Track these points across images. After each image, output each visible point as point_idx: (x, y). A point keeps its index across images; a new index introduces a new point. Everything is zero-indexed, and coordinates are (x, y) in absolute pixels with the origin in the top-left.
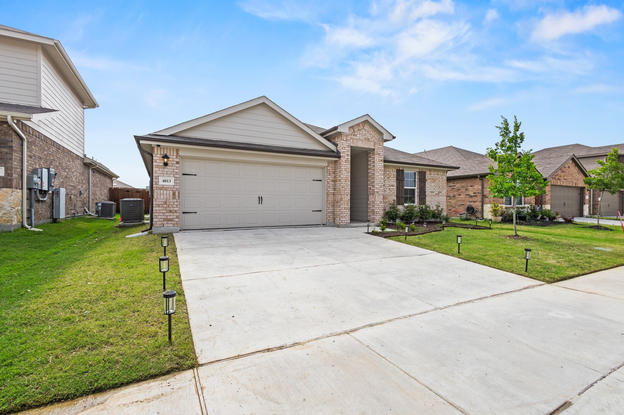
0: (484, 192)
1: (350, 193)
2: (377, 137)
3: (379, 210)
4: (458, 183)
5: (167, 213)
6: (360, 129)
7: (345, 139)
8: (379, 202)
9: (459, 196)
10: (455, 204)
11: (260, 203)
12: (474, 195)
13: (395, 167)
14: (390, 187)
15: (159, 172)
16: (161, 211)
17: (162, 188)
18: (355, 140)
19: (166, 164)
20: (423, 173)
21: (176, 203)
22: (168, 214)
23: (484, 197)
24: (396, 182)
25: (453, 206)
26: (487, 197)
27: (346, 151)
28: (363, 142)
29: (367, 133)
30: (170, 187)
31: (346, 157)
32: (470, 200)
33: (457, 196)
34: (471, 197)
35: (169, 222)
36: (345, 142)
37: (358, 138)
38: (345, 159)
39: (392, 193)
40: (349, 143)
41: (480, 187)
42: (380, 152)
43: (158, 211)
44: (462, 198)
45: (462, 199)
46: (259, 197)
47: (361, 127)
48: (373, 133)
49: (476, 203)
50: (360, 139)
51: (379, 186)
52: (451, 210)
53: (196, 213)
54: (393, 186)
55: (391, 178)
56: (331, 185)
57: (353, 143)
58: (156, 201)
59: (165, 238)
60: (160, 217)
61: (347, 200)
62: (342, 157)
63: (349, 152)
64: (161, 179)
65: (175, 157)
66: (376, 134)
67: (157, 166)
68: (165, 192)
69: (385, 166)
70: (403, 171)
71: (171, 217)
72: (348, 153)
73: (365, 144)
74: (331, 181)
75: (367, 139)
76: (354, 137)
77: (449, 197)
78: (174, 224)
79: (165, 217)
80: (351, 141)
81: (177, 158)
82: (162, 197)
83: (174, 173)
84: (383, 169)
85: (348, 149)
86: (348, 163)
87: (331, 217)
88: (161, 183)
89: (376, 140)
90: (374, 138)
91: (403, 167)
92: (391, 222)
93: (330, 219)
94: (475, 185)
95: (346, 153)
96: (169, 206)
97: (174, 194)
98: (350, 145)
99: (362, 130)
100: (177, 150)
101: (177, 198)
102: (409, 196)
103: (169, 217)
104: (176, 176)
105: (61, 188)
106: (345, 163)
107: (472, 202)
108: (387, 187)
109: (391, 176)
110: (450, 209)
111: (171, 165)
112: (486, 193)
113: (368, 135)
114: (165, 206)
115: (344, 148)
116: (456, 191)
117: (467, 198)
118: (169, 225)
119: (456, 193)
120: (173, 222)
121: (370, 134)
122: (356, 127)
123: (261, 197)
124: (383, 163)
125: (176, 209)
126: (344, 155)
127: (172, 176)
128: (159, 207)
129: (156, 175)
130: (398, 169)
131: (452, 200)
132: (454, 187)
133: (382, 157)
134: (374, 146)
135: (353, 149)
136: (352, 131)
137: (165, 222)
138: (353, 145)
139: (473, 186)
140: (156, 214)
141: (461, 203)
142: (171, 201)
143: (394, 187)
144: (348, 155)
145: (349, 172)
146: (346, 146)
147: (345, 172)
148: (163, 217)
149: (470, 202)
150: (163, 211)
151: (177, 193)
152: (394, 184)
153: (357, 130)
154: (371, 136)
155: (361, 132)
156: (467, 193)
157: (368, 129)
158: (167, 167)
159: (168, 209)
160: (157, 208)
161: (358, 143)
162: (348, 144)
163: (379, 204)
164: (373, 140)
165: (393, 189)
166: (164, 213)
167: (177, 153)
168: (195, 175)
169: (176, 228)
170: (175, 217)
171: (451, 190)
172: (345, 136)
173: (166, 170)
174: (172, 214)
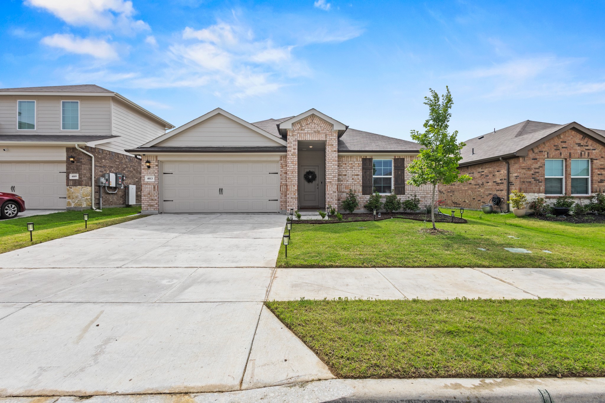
0: (510, 178)
1: (297, 184)
2: (329, 128)
3: (332, 200)
4: (486, 168)
5: (150, 200)
6: (308, 123)
7: (291, 135)
8: (332, 192)
9: (487, 184)
10: (484, 193)
11: (221, 193)
12: (500, 182)
13: (360, 156)
14: (353, 177)
15: (145, 173)
16: (146, 200)
17: (147, 184)
18: (302, 135)
19: (149, 167)
20: (400, 160)
21: (155, 194)
22: (150, 202)
23: (511, 185)
24: (361, 171)
25: (481, 196)
26: (513, 184)
27: (293, 145)
28: (312, 135)
29: (317, 126)
30: (152, 183)
31: (293, 151)
32: (497, 189)
33: (485, 184)
34: (498, 184)
35: (152, 207)
36: (292, 137)
37: (306, 132)
38: (292, 153)
39: (356, 183)
40: (296, 137)
41: (506, 172)
42: (332, 143)
43: (145, 200)
44: (489, 185)
45: (489, 187)
46: (220, 189)
47: (310, 120)
48: (325, 125)
49: (503, 192)
50: (308, 133)
51: (332, 176)
52: (480, 201)
53: (172, 201)
54: (358, 175)
55: (355, 168)
56: (284, 177)
57: (300, 137)
58: (143, 193)
59: (86, 215)
60: (145, 203)
61: (294, 190)
62: (288, 151)
63: (296, 146)
64: (146, 177)
65: (155, 162)
66: (328, 126)
67: (144, 169)
68: (149, 186)
69: (339, 156)
70: (370, 160)
71: (152, 204)
72: (294, 147)
73: (314, 137)
74: (283, 173)
75: (316, 132)
76: (302, 131)
77: (478, 185)
78: (154, 209)
79: (149, 204)
80: (298, 135)
81: (156, 162)
82: (147, 190)
83: (155, 173)
84: (337, 159)
85: (294, 143)
86: (295, 157)
87: (284, 205)
88: (146, 180)
89: (327, 132)
90: (325, 130)
91: (372, 156)
92: (348, 212)
93: (283, 207)
94: (502, 169)
95: (293, 147)
96: (151, 196)
97: (154, 187)
98: (297, 139)
99: (310, 124)
100: (156, 157)
101: (156, 190)
102: (382, 185)
103: (151, 204)
104: (156, 175)
105: (130, 185)
106: (292, 157)
107: (499, 190)
108: (349, 177)
109: (355, 166)
110: (479, 199)
111: (153, 167)
112: (512, 179)
113: (318, 128)
114: (149, 196)
115: (290, 143)
116: (485, 178)
117: (494, 186)
118: (151, 209)
119: (484, 180)
120: (154, 207)
121: (321, 127)
122: (304, 122)
123: (222, 189)
124: (337, 153)
125: (156, 198)
126: (290, 149)
127: (153, 175)
128: (145, 196)
129: (143, 175)
130: (364, 157)
131: (481, 189)
132: (483, 173)
133: (336, 147)
134: (326, 137)
135: (300, 143)
136: (300, 126)
137: (149, 207)
138: (300, 139)
139: (500, 171)
140: (143, 202)
141: (489, 192)
142: (153, 192)
143: (359, 177)
144: (294, 149)
145: (296, 164)
146: (292, 141)
147: (292, 165)
148: (148, 203)
149: (497, 190)
150: (148, 200)
151: (156, 187)
152: (359, 173)
153: (305, 124)
154: (322, 128)
155: (309, 126)
156: (495, 180)
157: (317, 122)
158: (150, 169)
159: (151, 198)
160: (144, 198)
161: (306, 136)
162: (295, 139)
163: (333, 194)
164: (324, 132)
165: (358, 178)
166: (148, 201)
167: (156, 159)
168: (172, 173)
169: (156, 211)
170: (155, 204)
171: (480, 177)
172: (291, 131)
173: (149, 171)
174: (153, 202)
